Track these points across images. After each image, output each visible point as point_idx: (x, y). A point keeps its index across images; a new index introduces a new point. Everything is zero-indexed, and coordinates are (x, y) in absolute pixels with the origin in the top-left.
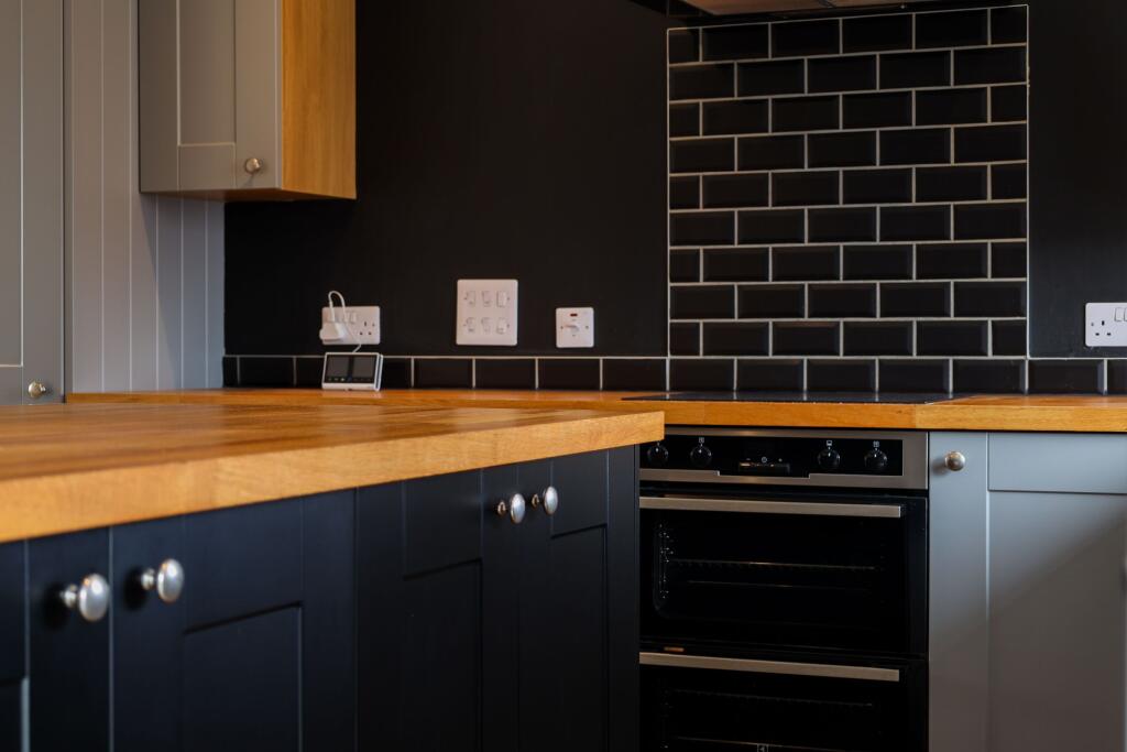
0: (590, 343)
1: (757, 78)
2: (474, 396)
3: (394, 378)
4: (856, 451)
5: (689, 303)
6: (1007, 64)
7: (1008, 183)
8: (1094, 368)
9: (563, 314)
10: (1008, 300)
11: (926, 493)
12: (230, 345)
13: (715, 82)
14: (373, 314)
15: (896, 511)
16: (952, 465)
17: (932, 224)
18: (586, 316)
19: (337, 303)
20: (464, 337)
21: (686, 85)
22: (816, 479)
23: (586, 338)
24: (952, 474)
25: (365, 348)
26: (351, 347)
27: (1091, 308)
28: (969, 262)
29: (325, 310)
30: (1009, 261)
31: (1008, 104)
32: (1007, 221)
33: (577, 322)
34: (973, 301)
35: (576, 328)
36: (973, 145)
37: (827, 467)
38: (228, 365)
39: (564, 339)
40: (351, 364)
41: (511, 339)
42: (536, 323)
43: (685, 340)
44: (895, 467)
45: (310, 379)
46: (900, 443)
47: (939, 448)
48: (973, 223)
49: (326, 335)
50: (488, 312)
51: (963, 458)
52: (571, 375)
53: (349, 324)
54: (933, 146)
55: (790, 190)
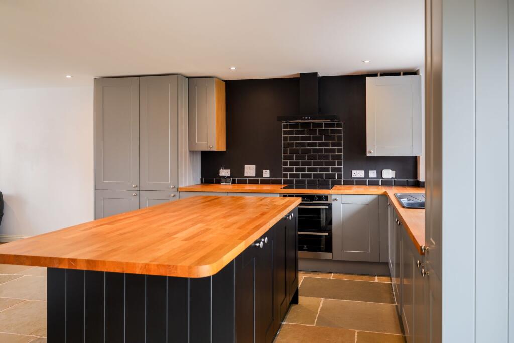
1: (298, 132)
3: (234, 182)
4: (320, 198)
5: (286, 170)
6: (339, 131)
7: (339, 151)
8: (353, 181)
9: (264, 171)
10: (339, 170)
11: (332, 204)
12: (202, 176)
13: (290, 132)
14: (229, 171)
15: (327, 207)
16: (336, 200)
17: (327, 157)
19: (223, 169)
20: (246, 175)
21: (286, 133)
22: (314, 202)
23: (268, 175)
25: (228, 177)
26: (225, 177)
27: (353, 171)
28: (333, 163)
29: (220, 170)
30: (340, 163)
31: (339, 138)
32: (339, 157)
33: (267, 173)
34: (333, 170)
35: (266, 174)
36: (334, 144)
37: (315, 200)
38: (202, 180)
39: (264, 175)
40: (226, 180)
41: (254, 175)
42: (259, 172)
43: (285, 176)
44: (327, 200)
45: (218, 182)
46: (327, 196)
47: (334, 197)
48: (334, 157)
49: (221, 175)
50: (250, 171)
51: (338, 199)
52: (265, 182)
53: (225, 173)
54: (327, 144)
55: (303, 151)
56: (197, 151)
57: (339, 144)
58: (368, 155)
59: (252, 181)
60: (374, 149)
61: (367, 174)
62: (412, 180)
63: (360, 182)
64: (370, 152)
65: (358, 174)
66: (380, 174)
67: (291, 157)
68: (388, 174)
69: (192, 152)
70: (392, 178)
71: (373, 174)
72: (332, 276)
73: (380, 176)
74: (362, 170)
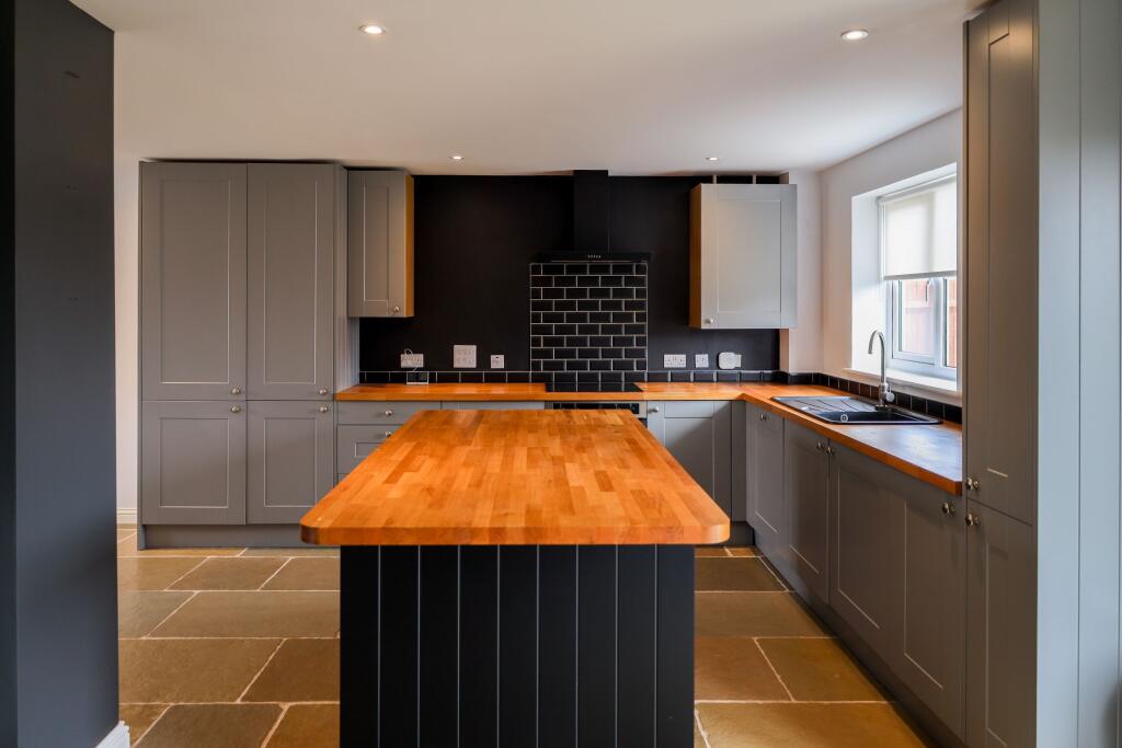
0: (503, 367)
1: (560, 281)
2: (461, 385)
3: (433, 380)
5: (537, 354)
6: (640, 282)
7: (640, 317)
8: (666, 375)
9: (493, 357)
10: (641, 354)
11: (647, 419)
12: (362, 368)
13: (548, 281)
14: (421, 356)
16: (655, 411)
17: (616, 330)
18: (501, 358)
19: (408, 353)
20: (456, 365)
21: (537, 282)
23: (501, 365)
24: (654, 414)
25: (418, 369)
26: (411, 369)
27: (666, 356)
28: (628, 342)
29: (402, 356)
30: (641, 342)
31: (640, 293)
32: (640, 329)
33: (498, 360)
34: (629, 354)
35: (498, 362)
36: (629, 306)
38: (361, 375)
39: (494, 366)
40: (417, 376)
41: (474, 365)
42: (483, 360)
43: (536, 366)
44: (637, 411)
45: (401, 380)
46: (638, 404)
47: (651, 406)
48: (629, 330)
49: (403, 365)
50: (465, 356)
51: (658, 409)
52: (496, 378)
53: (412, 361)
54: (617, 305)
55: (571, 318)
57: (640, 305)
58: (704, 326)
59: (470, 377)
60: (715, 313)
61: (691, 361)
62: (770, 372)
63: (679, 377)
64: (708, 322)
65: (674, 361)
66: (715, 361)
67: (547, 330)
68: (730, 361)
69: (351, 319)
70: (736, 368)
71: (702, 361)
73: (715, 364)
74: (682, 353)
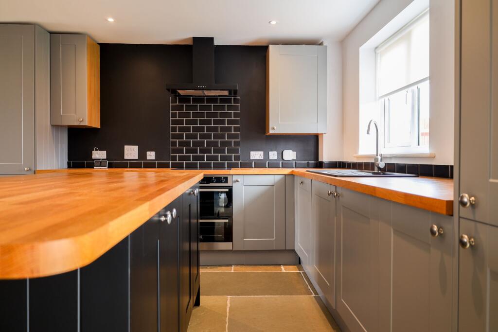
0: (154, 159)
1: (188, 108)
2: (128, 169)
3: (110, 166)
4: (219, 179)
5: (175, 151)
6: (236, 108)
7: (236, 129)
8: (251, 163)
9: (148, 153)
10: (236, 151)
11: (232, 186)
12: (69, 159)
13: (181, 108)
14: (105, 152)
15: (227, 190)
16: (237, 181)
17: (222, 137)
18: (153, 153)
19: (96, 150)
20: (126, 157)
21: (174, 108)
22: (211, 184)
23: (153, 157)
24: (237, 183)
25: (103, 159)
26: (100, 159)
27: (251, 152)
28: (229, 144)
29: (93, 152)
30: (236, 144)
31: (236, 115)
32: (236, 137)
34: (229, 151)
35: (151, 155)
36: (229, 122)
37: (213, 182)
38: (69, 163)
39: (148, 158)
40: (101, 163)
41: (137, 158)
42: (142, 154)
43: (174, 158)
44: (226, 182)
45: (91, 166)
46: (227, 177)
47: (235, 178)
48: (230, 137)
49: (94, 157)
50: (131, 152)
51: (239, 180)
52: (150, 165)
53: (99, 155)
54: (223, 122)
55: (195, 130)
56: (62, 126)
57: (236, 122)
58: (271, 132)
59: (134, 164)
60: (277, 125)
61: (266, 155)
62: (313, 162)
63: (259, 164)
64: (274, 129)
65: (256, 155)
66: (281, 155)
67: (181, 137)
68: (290, 155)
69: (56, 127)
70: (293, 160)
71: (273, 155)
72: (233, 269)
73: (281, 157)
74: (261, 151)
